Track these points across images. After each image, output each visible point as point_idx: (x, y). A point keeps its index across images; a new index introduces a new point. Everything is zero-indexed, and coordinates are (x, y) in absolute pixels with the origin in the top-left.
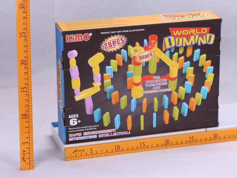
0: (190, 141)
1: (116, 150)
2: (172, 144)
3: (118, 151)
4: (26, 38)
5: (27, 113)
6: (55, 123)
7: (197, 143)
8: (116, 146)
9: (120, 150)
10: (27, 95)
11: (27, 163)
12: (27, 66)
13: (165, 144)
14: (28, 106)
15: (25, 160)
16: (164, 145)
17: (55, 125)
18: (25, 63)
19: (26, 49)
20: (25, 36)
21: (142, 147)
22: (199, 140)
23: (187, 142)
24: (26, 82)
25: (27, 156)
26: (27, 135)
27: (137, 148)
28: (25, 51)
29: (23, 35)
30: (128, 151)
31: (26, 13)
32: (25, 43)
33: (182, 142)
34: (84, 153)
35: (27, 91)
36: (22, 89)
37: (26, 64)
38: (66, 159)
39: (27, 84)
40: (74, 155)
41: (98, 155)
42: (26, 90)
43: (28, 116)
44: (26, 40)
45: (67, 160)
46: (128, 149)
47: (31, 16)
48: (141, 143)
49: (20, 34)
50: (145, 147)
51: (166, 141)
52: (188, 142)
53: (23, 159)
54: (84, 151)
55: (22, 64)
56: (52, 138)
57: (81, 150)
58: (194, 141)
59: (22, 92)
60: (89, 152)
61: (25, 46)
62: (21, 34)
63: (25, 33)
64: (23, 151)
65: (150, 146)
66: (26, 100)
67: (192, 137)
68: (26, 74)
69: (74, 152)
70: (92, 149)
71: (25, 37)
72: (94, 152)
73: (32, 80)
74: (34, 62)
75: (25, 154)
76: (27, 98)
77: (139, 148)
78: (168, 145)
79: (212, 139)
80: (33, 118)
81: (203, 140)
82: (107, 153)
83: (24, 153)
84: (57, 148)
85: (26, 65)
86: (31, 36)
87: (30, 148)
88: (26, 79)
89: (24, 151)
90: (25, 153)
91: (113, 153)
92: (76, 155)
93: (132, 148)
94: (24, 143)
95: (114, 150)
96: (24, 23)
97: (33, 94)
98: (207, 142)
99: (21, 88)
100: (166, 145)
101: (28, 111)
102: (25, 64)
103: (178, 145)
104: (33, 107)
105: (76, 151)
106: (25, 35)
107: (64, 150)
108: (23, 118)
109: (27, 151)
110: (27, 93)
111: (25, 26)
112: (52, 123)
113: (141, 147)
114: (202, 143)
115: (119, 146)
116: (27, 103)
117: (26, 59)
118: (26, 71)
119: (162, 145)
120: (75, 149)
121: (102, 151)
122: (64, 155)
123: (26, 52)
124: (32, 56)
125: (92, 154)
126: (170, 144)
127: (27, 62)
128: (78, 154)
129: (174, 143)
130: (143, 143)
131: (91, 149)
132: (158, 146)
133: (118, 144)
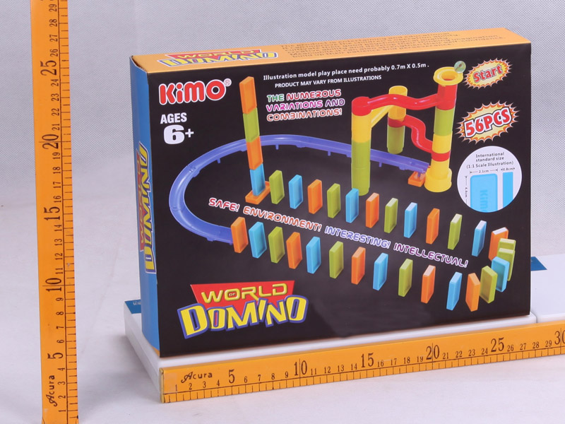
0: (495, 351)
1: (296, 374)
2: (446, 357)
3: (302, 375)
4: (57, 77)
5: (61, 277)
6: (134, 301)
7: (513, 356)
8: (296, 364)
9: (309, 373)
10: (61, 228)
11: (59, 408)
12: (59, 150)
13: (427, 359)
14: (62, 256)
15: (54, 402)
16: (425, 360)
17: (133, 307)
18: (54, 142)
19: (56, 105)
20: (53, 72)
21: (367, 367)
22: (517, 348)
23: (485, 353)
24: (58, 192)
25: (60, 390)
26: (60, 335)
27: (354, 369)
28: (55, 112)
29: (51, 68)
30: (330, 377)
31: (58, 10)
32: (56, 90)
33: (472, 353)
34: (211, 383)
35: (59, 218)
36: (46, 211)
37: (57, 144)
38: (164, 399)
39: (61, 199)
40: (186, 386)
41: (249, 387)
42: (57, 215)
43: (62, 283)
44: (58, 82)
45: (167, 400)
46: (328, 372)
47: (70, 17)
48: (363, 356)
49: (42, 65)
50: (374, 366)
51: (429, 349)
52: (489, 352)
53: (50, 398)
54: (211, 375)
55: (45, 146)
56: (126, 343)
57: (205, 375)
58: (505, 350)
59: (47, 219)
60: (225, 381)
61: (55, 97)
62: (44, 65)
63: (54, 64)
64: (51, 377)
65: (387, 363)
66: (59, 242)
67: (500, 339)
68: (56, 171)
69: (186, 380)
70: (232, 371)
71: (55, 74)
72: (239, 380)
73: (74, 189)
74: (80, 140)
75: (55, 385)
76: (59, 235)
77: (359, 367)
78: (434, 360)
79: (554, 345)
80: (77, 289)
81: (529, 346)
82: (272, 382)
83: (52, 381)
84: (141, 368)
85: (57, 147)
86: (71, 72)
87: (69, 369)
88: (56, 185)
89: (53, 377)
90: (55, 381)
91: (290, 382)
92: (190, 388)
93: (341, 368)
94: (51, 357)
95: (292, 374)
96: (52, 37)
97: (75, 224)
98: (538, 353)
99: (45, 209)
100: (431, 360)
101: (63, 271)
102: (55, 145)
103: (462, 361)
104: (76, 260)
105: (189, 376)
106: (54, 68)
107: (158, 373)
108: (49, 290)
109: (60, 376)
110: (60, 222)
111: (55, 45)
112: (126, 302)
113: (363, 366)
114: (526, 354)
115: (304, 363)
116: (60, 249)
117: (58, 133)
118: (57, 163)
119: (420, 361)
120: (188, 372)
121: (259, 375)
122: (158, 388)
123: (58, 112)
124: (72, 123)
125: (234, 384)
126: (441, 358)
127: (59, 140)
128: (197, 384)
129: (452, 356)
130: (370, 354)
131: (230, 371)
132: (407, 364)
133: (303, 358)
